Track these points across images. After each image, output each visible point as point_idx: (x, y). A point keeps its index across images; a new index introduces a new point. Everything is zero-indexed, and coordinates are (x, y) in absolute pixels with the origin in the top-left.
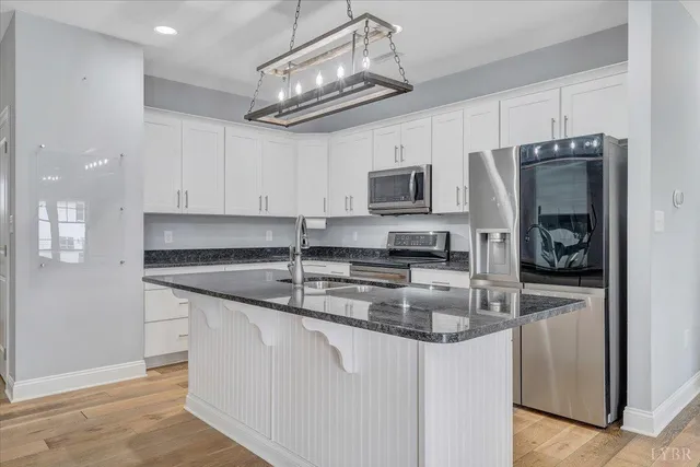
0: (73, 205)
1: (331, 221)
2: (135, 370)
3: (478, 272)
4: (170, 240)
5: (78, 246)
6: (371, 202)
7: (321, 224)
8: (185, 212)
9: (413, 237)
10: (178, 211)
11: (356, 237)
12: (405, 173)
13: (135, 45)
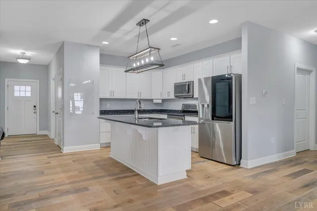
0: (79, 94)
1: (163, 100)
2: (97, 147)
3: (201, 117)
4: (109, 107)
5: (81, 109)
6: (175, 93)
7: (160, 101)
8: (113, 98)
9: (189, 106)
10: (111, 98)
11: (172, 106)
12: (185, 84)
13: (97, 47)
